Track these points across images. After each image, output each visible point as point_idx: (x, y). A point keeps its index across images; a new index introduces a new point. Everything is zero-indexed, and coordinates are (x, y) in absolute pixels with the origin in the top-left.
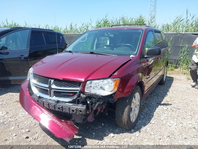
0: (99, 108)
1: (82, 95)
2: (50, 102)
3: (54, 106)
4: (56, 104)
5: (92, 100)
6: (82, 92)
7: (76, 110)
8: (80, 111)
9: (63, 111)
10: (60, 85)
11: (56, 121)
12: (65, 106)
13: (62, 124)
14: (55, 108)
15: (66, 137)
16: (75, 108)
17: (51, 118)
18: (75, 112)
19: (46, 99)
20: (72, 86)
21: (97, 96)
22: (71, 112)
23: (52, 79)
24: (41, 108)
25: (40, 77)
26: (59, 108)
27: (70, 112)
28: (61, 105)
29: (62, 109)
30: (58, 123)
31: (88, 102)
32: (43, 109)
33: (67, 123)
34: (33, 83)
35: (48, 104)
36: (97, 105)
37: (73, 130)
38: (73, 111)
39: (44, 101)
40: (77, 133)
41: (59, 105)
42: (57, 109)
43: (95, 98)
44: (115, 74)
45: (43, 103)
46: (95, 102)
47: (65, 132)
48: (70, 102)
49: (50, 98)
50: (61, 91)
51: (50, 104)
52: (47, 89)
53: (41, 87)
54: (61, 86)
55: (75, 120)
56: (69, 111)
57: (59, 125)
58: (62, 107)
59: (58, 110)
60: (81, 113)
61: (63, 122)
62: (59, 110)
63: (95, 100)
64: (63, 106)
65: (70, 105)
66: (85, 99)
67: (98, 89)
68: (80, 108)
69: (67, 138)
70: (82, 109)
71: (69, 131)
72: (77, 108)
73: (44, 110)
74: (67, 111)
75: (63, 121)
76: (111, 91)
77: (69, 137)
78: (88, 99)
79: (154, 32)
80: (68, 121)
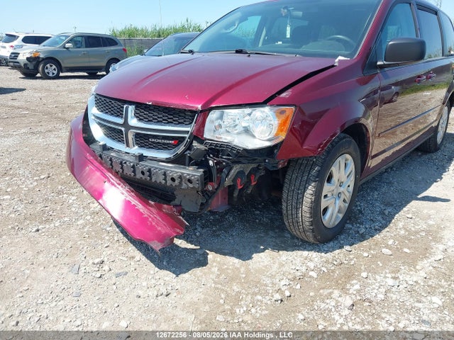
0: (239, 181)
1: (195, 144)
2: (126, 158)
3: (133, 167)
4: (137, 161)
5: (222, 158)
6: (198, 136)
7: (180, 177)
8: (190, 181)
9: (151, 179)
10: (147, 120)
11: (135, 202)
12: (157, 168)
13: (148, 209)
14: (134, 172)
15: (153, 240)
16: (177, 172)
17: (123, 194)
18: (177, 182)
19: (119, 151)
20: (174, 121)
21: (233, 148)
22: (169, 182)
23: (131, 103)
24: (105, 171)
25: (108, 100)
26: (143, 173)
27: (166, 182)
28: (147, 166)
29: (150, 176)
30: (140, 207)
31: (211, 163)
32: (109, 175)
33: (160, 209)
34: (94, 115)
35: (121, 163)
36: (233, 172)
37: (173, 227)
38: (173, 179)
39: (113, 156)
40: (182, 233)
41: (143, 165)
42: (139, 176)
43: (228, 155)
44: (283, 95)
45: (111, 160)
46: (227, 163)
47: (152, 228)
48: (168, 161)
49: (127, 150)
50: (149, 133)
51: (125, 163)
52: (120, 128)
53: (109, 125)
54: (149, 121)
55: (180, 205)
56: (165, 179)
57: (141, 211)
58: (149, 171)
59: (142, 176)
60: (191, 185)
61: (151, 206)
62: (144, 177)
63: (229, 159)
64: (153, 167)
65: (168, 167)
66: (205, 156)
67: (239, 134)
68: (189, 175)
69: (156, 242)
70: (194, 175)
71: (163, 228)
72: (183, 173)
73: (111, 175)
74: (161, 179)
75: (153, 203)
76: (269, 140)
77: (161, 241)
78: (211, 156)
79: (415, 7)
80: (165, 206)
